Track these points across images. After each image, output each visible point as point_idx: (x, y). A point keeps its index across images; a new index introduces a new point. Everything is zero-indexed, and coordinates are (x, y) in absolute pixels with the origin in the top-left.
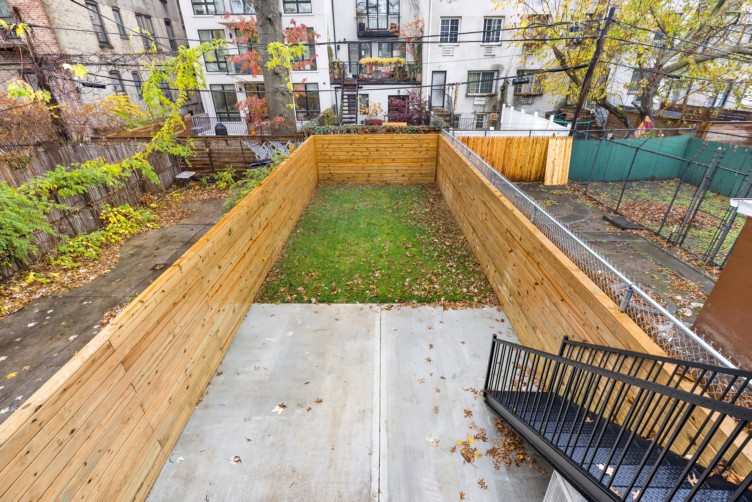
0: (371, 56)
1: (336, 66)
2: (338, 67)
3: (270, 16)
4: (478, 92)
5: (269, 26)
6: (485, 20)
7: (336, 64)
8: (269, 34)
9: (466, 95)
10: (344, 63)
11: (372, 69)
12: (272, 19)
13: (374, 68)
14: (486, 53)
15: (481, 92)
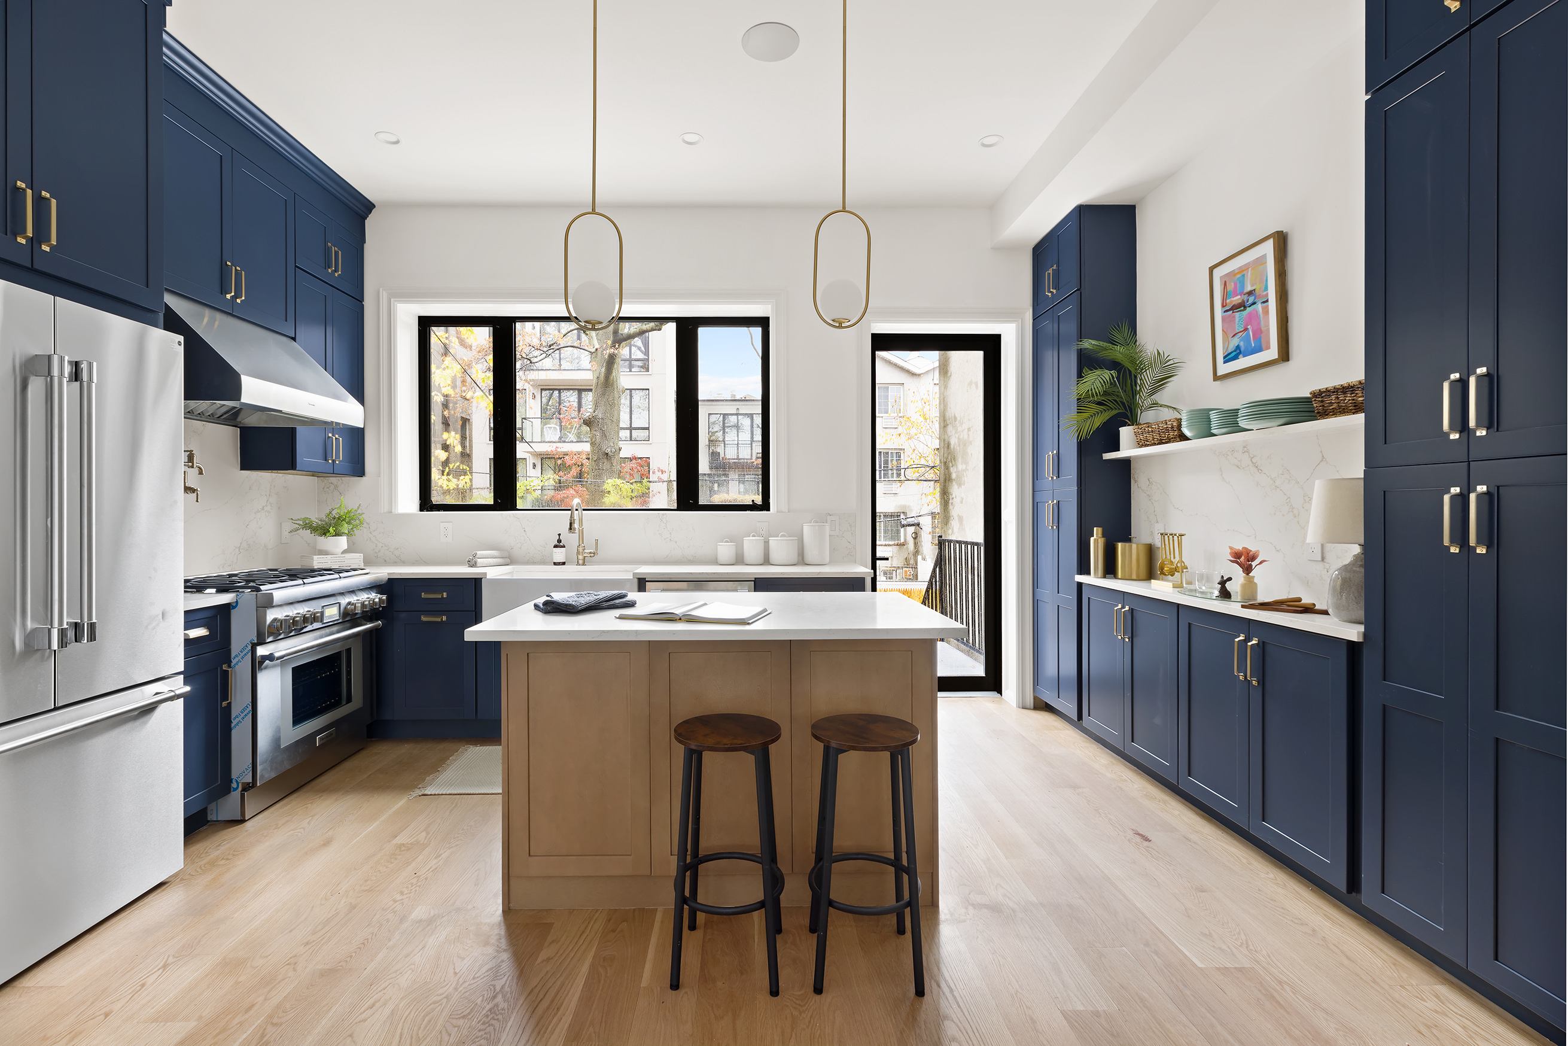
0: (728, 493)
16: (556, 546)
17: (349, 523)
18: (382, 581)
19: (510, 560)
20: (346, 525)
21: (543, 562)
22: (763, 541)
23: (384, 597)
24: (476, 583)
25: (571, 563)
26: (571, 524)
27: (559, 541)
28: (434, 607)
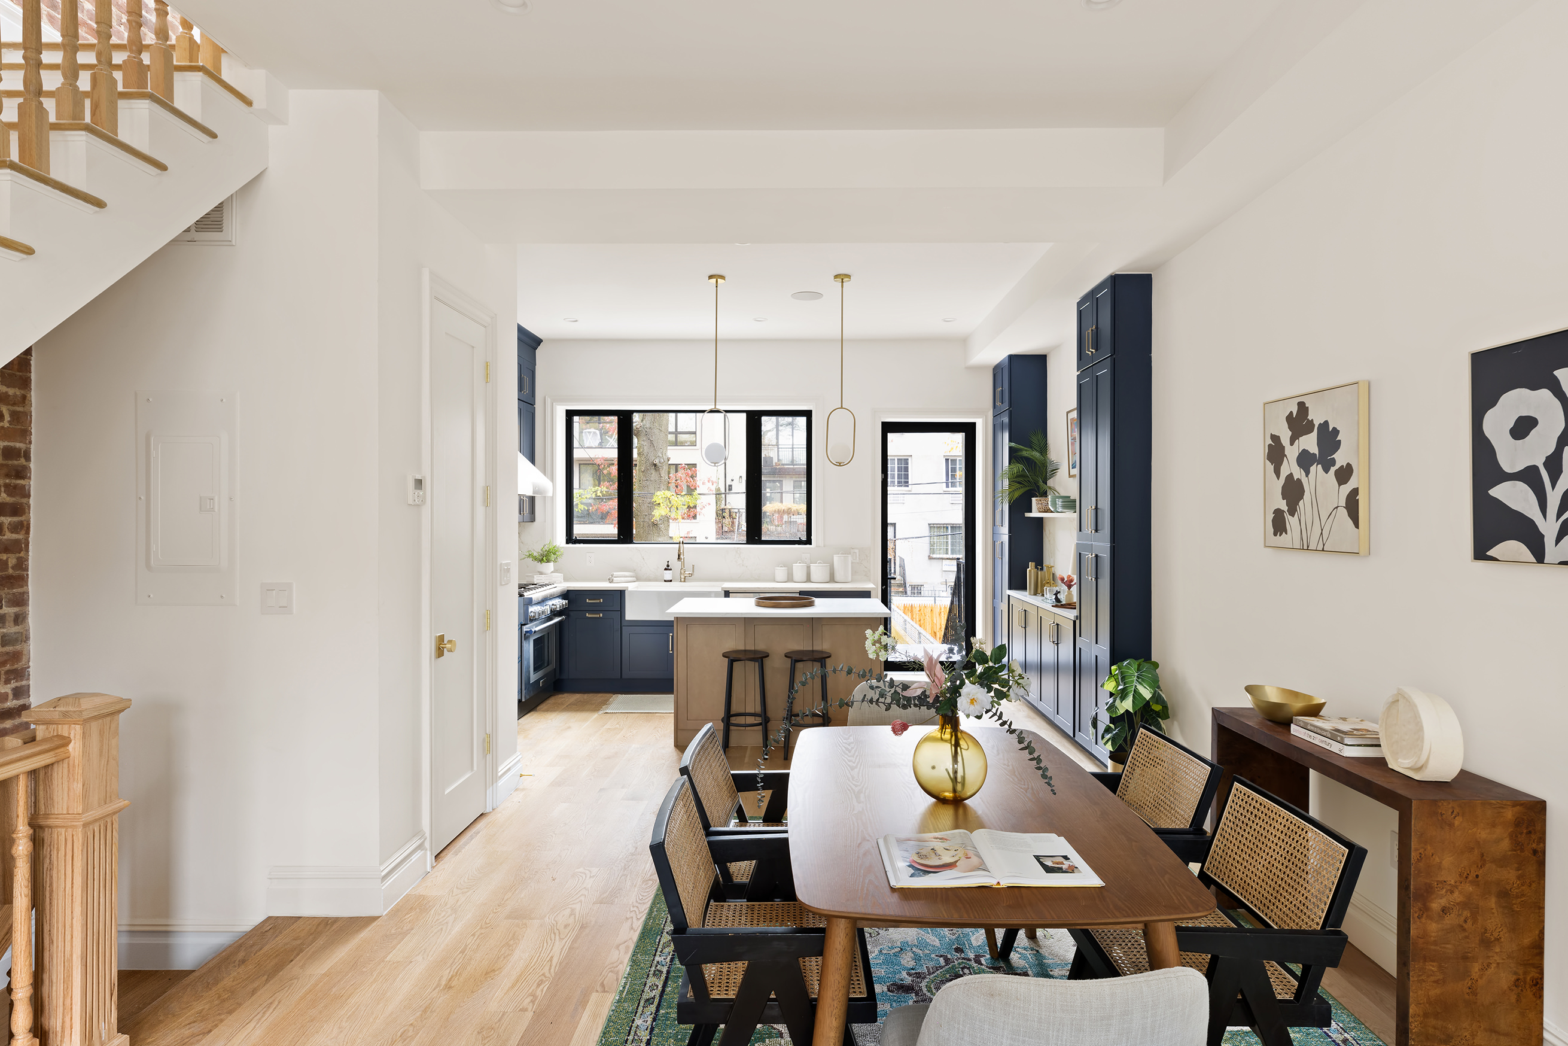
0: (782, 502)
1: (726, 514)
2: (730, 516)
3: (657, 461)
4: (947, 553)
5: (653, 472)
6: (947, 460)
7: (727, 511)
8: (651, 480)
9: (929, 556)
10: (739, 509)
11: (782, 517)
12: (658, 464)
13: (785, 518)
14: (952, 500)
15: (952, 553)
16: (666, 569)
17: (554, 554)
18: (565, 591)
19: (638, 579)
20: (553, 555)
21: (656, 580)
22: (806, 567)
23: (567, 601)
24: (621, 593)
25: (676, 581)
26: (679, 555)
27: (668, 566)
28: (594, 609)
